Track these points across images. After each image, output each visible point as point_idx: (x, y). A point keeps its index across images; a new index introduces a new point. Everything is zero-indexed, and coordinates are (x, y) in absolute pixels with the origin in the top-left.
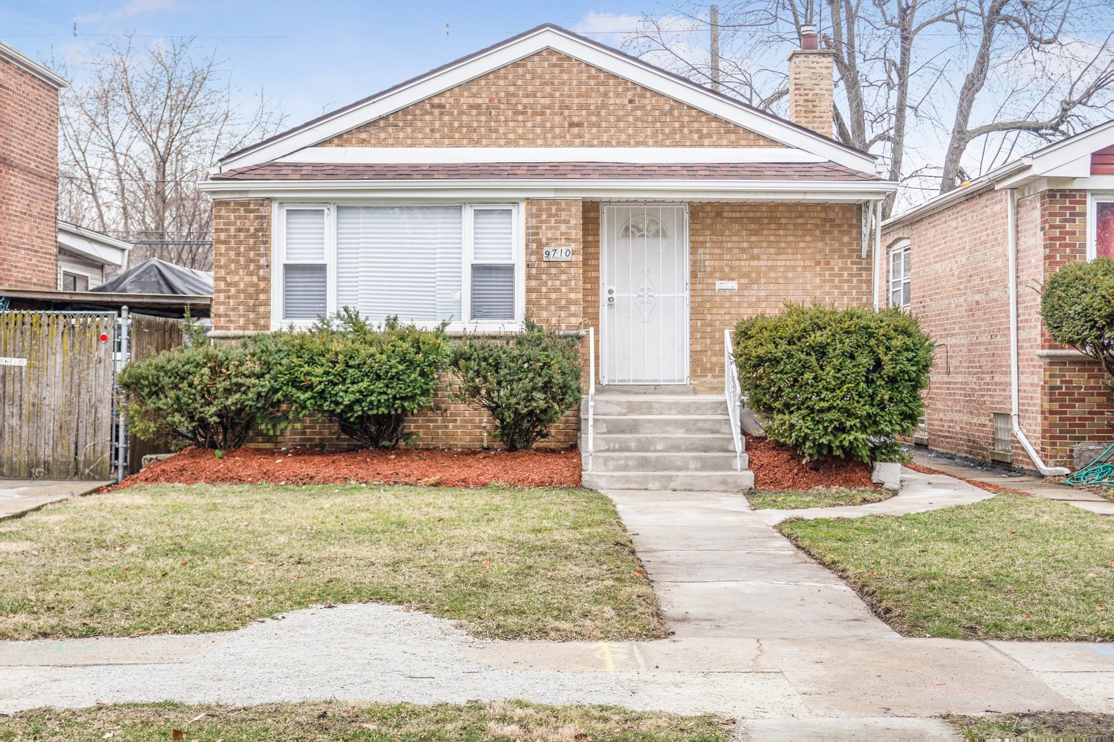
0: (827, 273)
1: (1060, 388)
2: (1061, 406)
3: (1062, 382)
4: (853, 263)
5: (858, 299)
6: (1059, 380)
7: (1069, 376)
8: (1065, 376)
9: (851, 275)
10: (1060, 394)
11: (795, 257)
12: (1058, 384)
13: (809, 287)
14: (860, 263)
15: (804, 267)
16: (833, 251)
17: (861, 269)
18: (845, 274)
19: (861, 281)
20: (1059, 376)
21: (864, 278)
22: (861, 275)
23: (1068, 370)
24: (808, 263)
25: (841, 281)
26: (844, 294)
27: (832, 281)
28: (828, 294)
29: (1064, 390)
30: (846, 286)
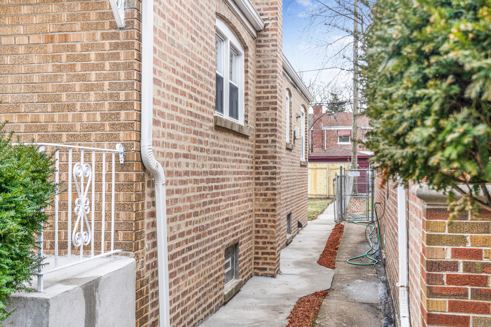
0: (64, 55)
1: (454, 266)
2: (453, 307)
3: (456, 253)
4: (104, 37)
5: (111, 95)
6: (449, 249)
7: (473, 240)
8: (463, 240)
9: (101, 57)
10: (450, 279)
11: (15, 30)
12: (448, 257)
13: (36, 78)
14: (115, 36)
15: (29, 46)
16: (73, 18)
17: (116, 46)
18: (93, 55)
19: (116, 67)
20: (450, 241)
21: (122, 60)
22: (116, 56)
23: (472, 228)
24: (34, 39)
25: (85, 68)
26: (89, 88)
27: (72, 68)
28: (65, 89)
29: (461, 272)
30: (93, 76)
